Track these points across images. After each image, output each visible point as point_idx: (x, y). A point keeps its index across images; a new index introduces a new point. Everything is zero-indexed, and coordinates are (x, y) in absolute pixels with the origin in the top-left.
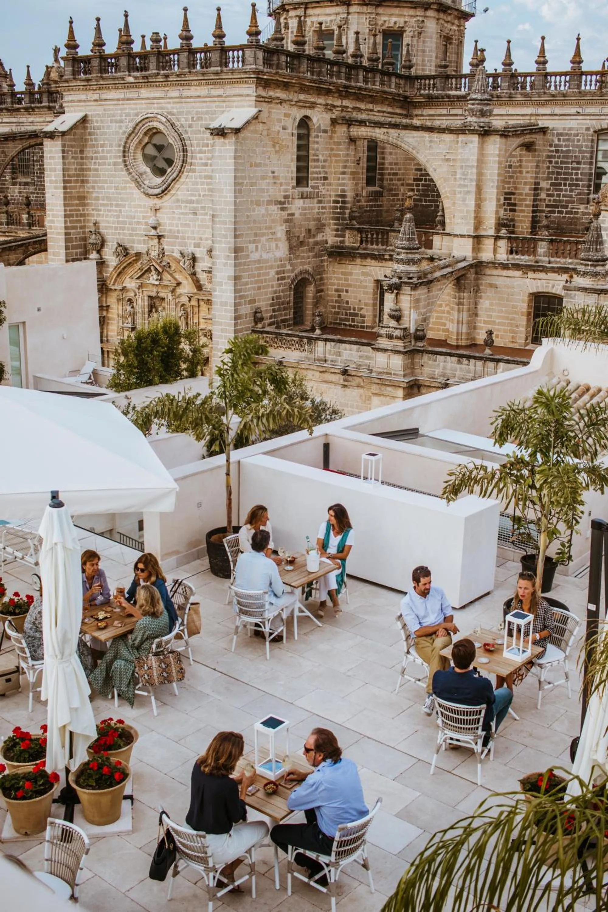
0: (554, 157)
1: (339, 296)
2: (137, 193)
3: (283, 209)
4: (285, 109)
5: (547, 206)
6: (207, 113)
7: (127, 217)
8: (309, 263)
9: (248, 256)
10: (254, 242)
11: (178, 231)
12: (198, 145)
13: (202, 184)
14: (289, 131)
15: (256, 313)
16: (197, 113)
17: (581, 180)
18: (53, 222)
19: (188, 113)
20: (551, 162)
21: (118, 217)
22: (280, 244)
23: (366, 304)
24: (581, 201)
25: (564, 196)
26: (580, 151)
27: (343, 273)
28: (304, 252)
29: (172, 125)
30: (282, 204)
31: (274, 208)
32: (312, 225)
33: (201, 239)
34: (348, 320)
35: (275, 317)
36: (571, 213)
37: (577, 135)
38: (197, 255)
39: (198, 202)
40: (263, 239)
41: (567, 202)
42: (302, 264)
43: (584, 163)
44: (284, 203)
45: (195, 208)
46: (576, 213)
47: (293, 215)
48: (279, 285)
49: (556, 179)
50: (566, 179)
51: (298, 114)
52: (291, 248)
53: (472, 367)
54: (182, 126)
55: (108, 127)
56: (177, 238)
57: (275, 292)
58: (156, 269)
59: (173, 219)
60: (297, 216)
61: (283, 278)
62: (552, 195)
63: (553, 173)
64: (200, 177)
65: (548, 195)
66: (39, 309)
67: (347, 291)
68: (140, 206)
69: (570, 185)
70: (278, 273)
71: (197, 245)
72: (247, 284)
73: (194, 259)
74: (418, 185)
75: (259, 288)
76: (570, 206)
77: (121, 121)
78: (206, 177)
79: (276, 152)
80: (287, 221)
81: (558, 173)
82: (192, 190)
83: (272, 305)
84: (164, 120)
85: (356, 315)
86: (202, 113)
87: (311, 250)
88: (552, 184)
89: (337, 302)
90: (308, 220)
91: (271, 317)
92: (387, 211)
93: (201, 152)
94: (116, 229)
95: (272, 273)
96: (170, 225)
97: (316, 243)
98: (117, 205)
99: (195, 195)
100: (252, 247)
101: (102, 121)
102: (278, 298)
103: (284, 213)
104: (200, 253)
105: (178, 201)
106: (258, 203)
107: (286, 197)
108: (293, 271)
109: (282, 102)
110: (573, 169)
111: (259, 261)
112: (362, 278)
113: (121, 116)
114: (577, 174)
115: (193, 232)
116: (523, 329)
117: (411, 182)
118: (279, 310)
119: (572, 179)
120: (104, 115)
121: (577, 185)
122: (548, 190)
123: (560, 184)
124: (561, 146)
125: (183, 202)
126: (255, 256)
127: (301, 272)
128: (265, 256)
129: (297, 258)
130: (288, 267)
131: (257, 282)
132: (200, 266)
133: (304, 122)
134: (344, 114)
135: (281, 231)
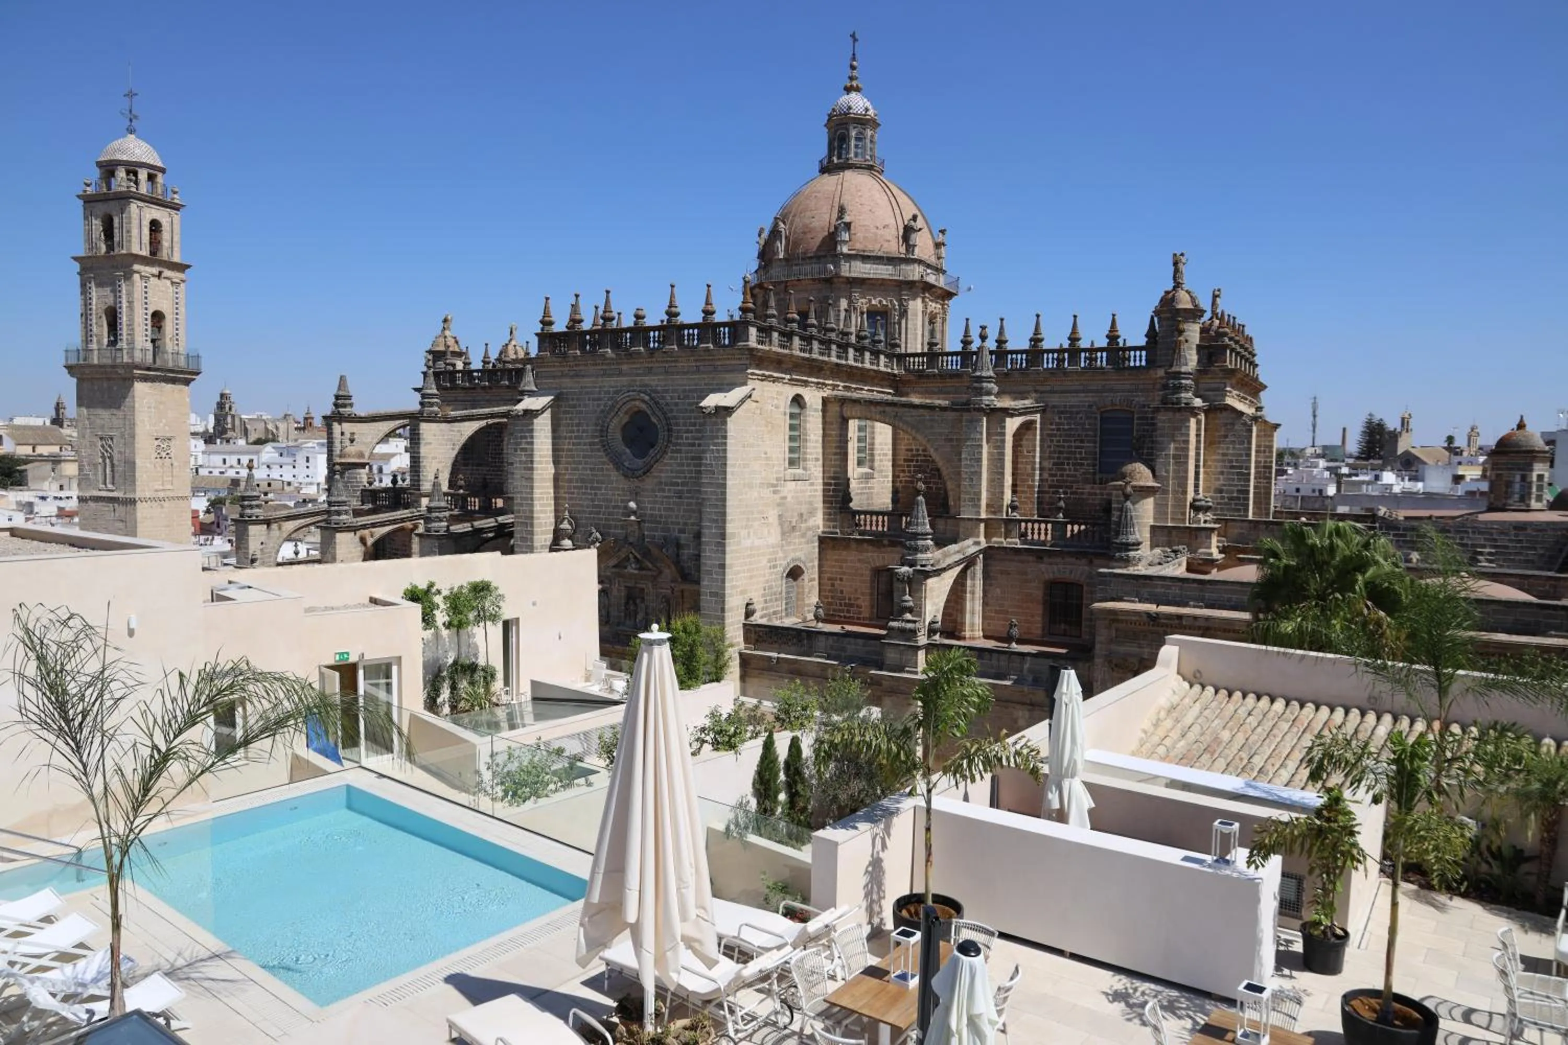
0: (1055, 435)
1: (833, 585)
2: (614, 475)
3: (775, 492)
4: (778, 387)
5: (1050, 487)
6: (695, 391)
7: (604, 500)
8: (801, 550)
9: (739, 543)
10: (746, 527)
11: (661, 516)
12: (685, 425)
13: (688, 465)
14: (782, 409)
15: (748, 605)
16: (684, 391)
17: (1086, 459)
18: (521, 505)
19: (674, 391)
20: (1052, 441)
21: (593, 500)
22: (772, 531)
23: (863, 594)
24: (1086, 481)
25: (1068, 476)
26: (1084, 429)
27: (836, 561)
28: (796, 539)
29: (657, 403)
30: (774, 487)
31: (767, 493)
32: (804, 509)
33: (685, 524)
34: (843, 611)
35: (767, 608)
36: (1076, 493)
37: (1078, 413)
38: (682, 542)
39: (683, 484)
40: (756, 524)
41: (1072, 482)
42: (794, 550)
43: (1089, 442)
44: (776, 486)
45: (680, 492)
46: (1082, 493)
47: (785, 498)
48: (771, 574)
49: (1059, 458)
50: (1069, 459)
51: (792, 391)
52: (783, 534)
53: (994, 662)
54: (667, 404)
55: (585, 405)
56: (660, 523)
57: (767, 581)
58: (635, 557)
59: (655, 502)
60: (789, 499)
61: (775, 567)
62: (1055, 475)
63: (1055, 452)
64: (687, 458)
65: (1051, 475)
66: (534, 604)
67: (841, 580)
68: (618, 489)
69: (1074, 464)
70: (769, 561)
71: (682, 531)
72: (738, 572)
73: (678, 546)
74: (909, 466)
75: (751, 577)
76: (1075, 486)
77: (599, 399)
78: (693, 458)
79: (769, 432)
80: (779, 505)
81: (1060, 452)
82: (678, 472)
83: (763, 595)
84: (647, 398)
85: (851, 605)
86: (690, 391)
87: (803, 535)
88: (1054, 464)
89: (830, 591)
90: (800, 503)
91: (763, 609)
92: (878, 494)
93: (687, 431)
94: (591, 513)
95: (764, 562)
96: (651, 509)
97: (809, 529)
98: (592, 488)
99: (679, 478)
100: (744, 533)
101: (578, 399)
102: (770, 587)
103: (777, 497)
104: (684, 538)
105: (661, 483)
106: (751, 486)
107: (778, 479)
108: (785, 558)
109: (775, 380)
110: (1077, 447)
111: (751, 548)
112: (858, 565)
113: (600, 393)
114: (1080, 453)
115: (677, 517)
116: (1039, 619)
117: (902, 462)
118: (771, 600)
119: (1076, 459)
120: (581, 393)
121: (1082, 464)
122: (1050, 470)
123: (1063, 464)
124: (1063, 424)
125: (666, 485)
126: (747, 543)
127: (793, 560)
128: (757, 542)
129: (789, 544)
130: (781, 555)
131: (749, 570)
132: (686, 553)
133: (798, 400)
134: (835, 393)
135: (773, 515)
